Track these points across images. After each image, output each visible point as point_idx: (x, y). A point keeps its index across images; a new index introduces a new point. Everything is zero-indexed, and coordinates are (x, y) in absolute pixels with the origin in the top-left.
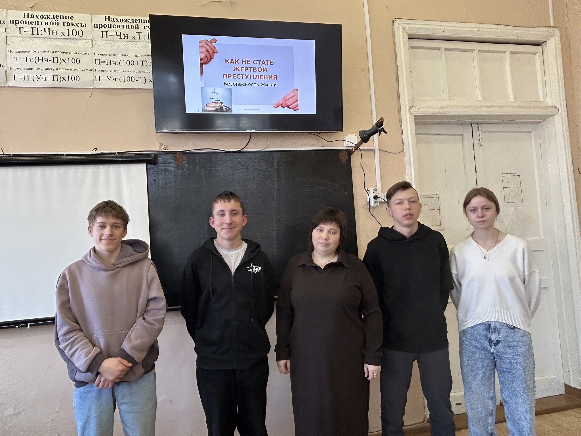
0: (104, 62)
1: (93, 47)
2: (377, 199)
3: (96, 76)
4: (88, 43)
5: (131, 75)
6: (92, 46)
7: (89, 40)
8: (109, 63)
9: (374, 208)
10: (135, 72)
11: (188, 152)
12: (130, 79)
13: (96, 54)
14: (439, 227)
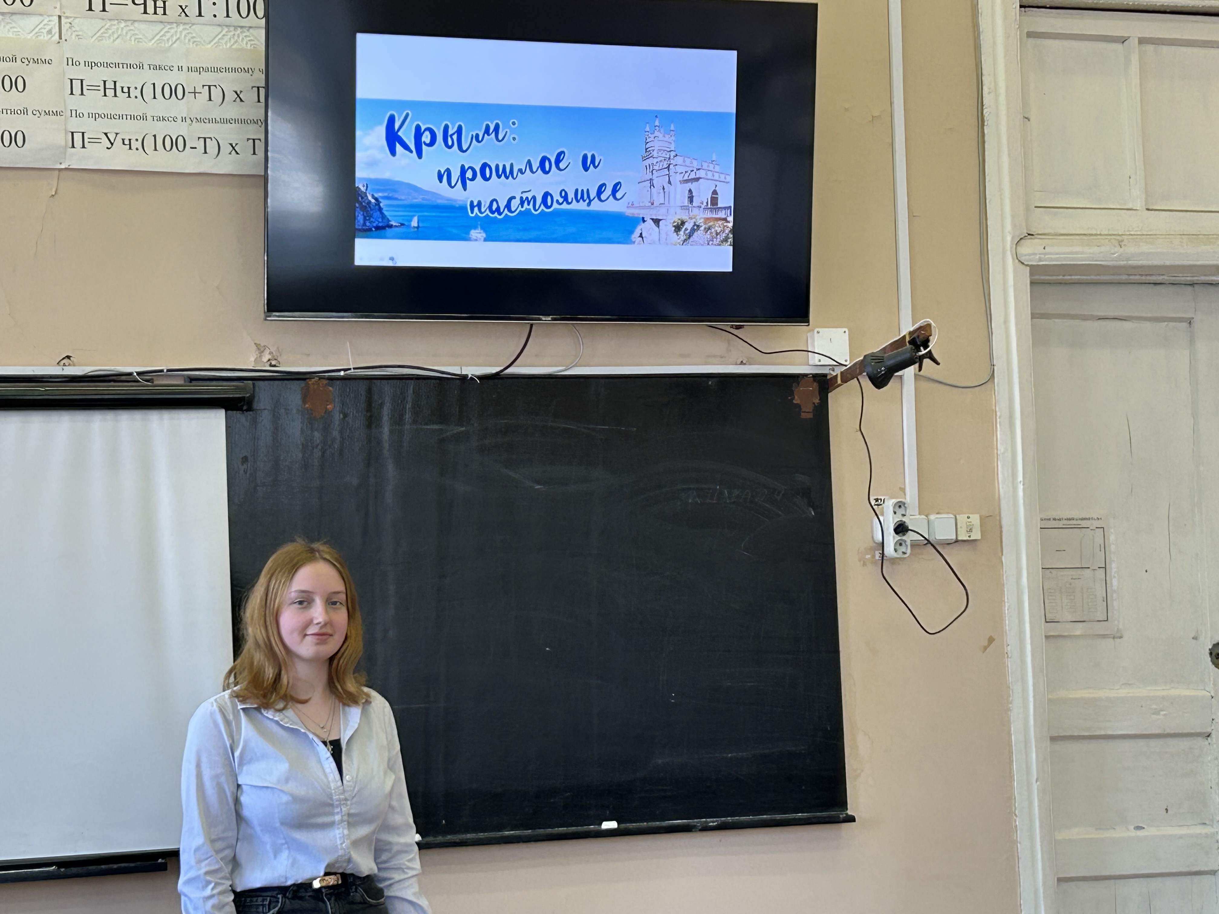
0: (94, 88)
1: (63, 38)
2: (904, 535)
3: (72, 133)
4: (48, 28)
5: (176, 130)
6: (60, 38)
7: (51, 18)
8: (110, 93)
9: (893, 561)
10: (188, 120)
11: (342, 373)
12: (174, 144)
13: (73, 62)
14: (1100, 629)
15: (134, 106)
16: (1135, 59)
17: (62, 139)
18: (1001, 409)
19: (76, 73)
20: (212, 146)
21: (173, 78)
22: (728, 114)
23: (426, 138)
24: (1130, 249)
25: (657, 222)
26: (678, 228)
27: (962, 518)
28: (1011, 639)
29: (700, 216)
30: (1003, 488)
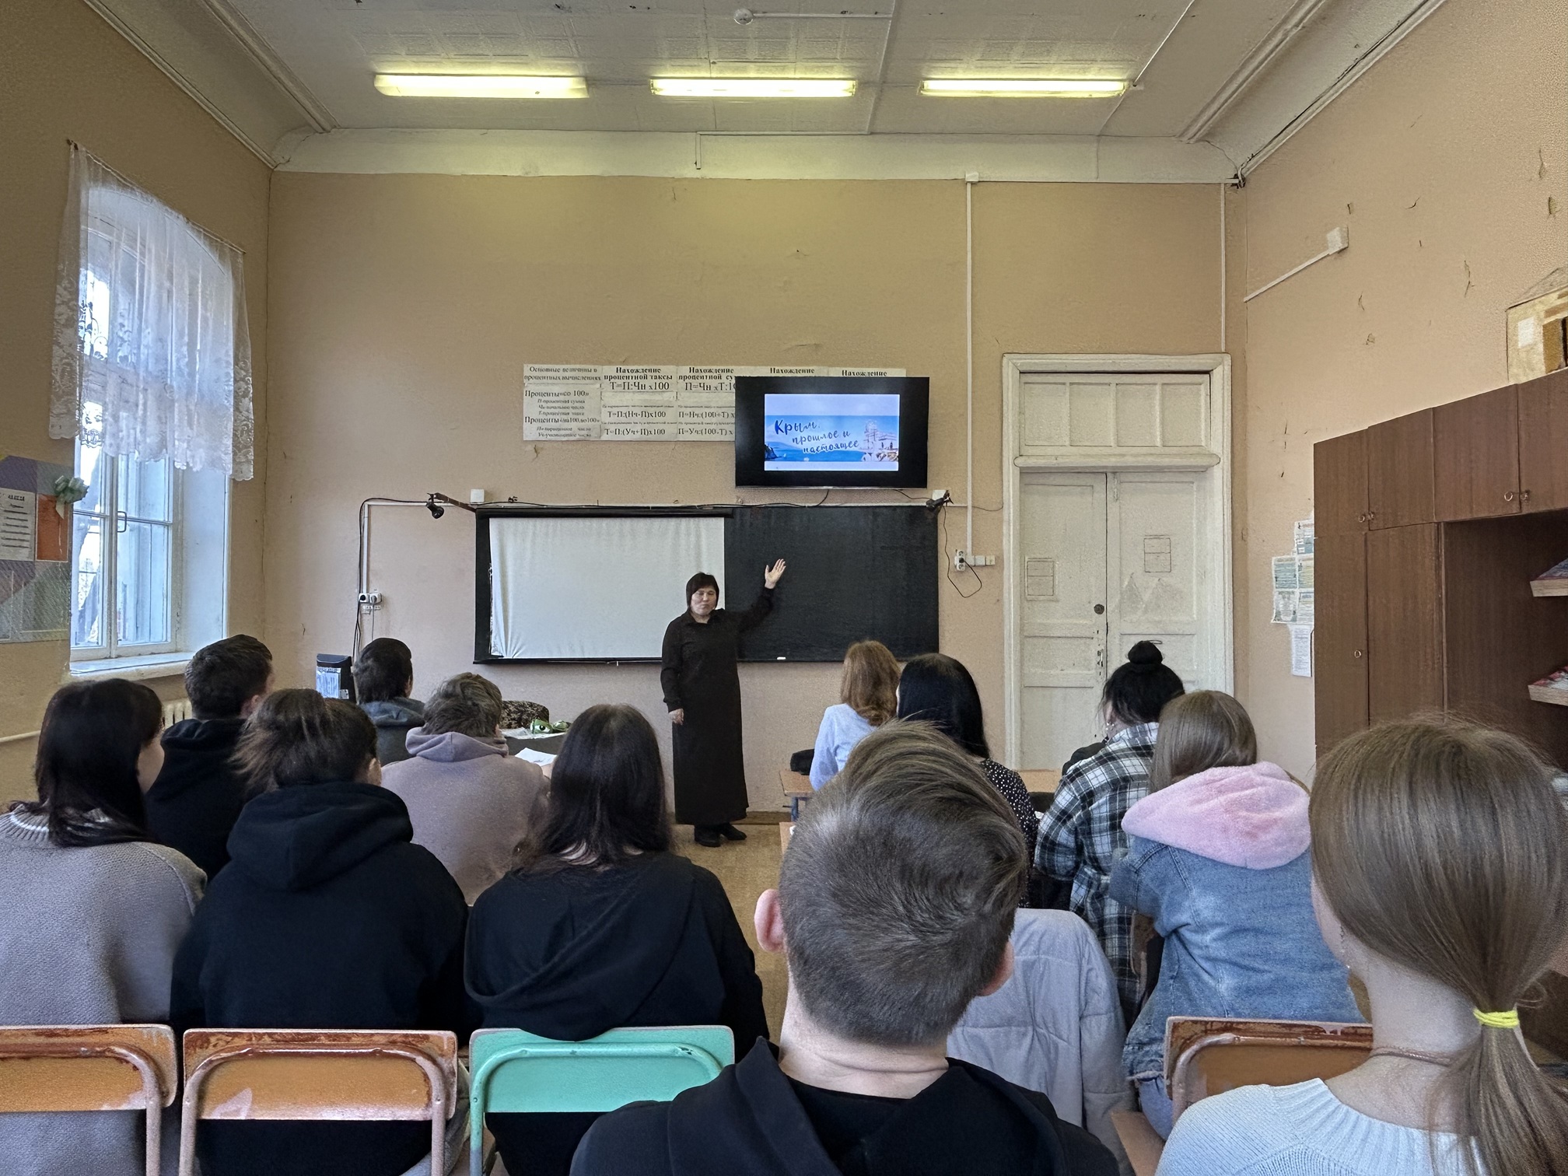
0: (687, 414)
2: (963, 563)
3: (680, 429)
4: (674, 396)
5: (712, 427)
6: (677, 399)
7: (675, 393)
8: (692, 416)
10: (716, 424)
11: (763, 506)
12: (712, 432)
13: (680, 406)
14: (1051, 598)
15: (700, 420)
16: (1068, 390)
17: (676, 431)
18: (1006, 518)
19: (682, 410)
20: (724, 432)
21: (712, 410)
22: (895, 417)
23: (789, 428)
24: (1060, 460)
25: (870, 454)
26: (878, 456)
27: (988, 558)
28: (1006, 600)
29: (886, 452)
30: (1005, 547)
